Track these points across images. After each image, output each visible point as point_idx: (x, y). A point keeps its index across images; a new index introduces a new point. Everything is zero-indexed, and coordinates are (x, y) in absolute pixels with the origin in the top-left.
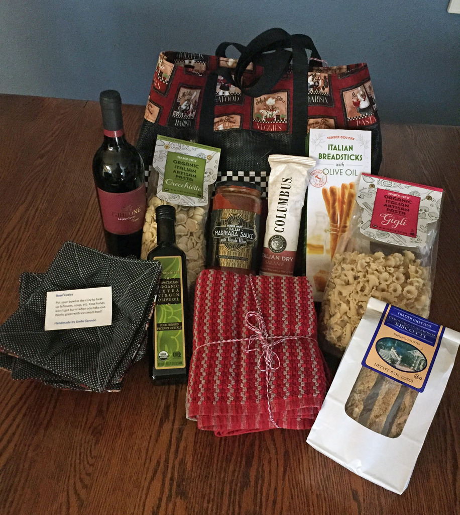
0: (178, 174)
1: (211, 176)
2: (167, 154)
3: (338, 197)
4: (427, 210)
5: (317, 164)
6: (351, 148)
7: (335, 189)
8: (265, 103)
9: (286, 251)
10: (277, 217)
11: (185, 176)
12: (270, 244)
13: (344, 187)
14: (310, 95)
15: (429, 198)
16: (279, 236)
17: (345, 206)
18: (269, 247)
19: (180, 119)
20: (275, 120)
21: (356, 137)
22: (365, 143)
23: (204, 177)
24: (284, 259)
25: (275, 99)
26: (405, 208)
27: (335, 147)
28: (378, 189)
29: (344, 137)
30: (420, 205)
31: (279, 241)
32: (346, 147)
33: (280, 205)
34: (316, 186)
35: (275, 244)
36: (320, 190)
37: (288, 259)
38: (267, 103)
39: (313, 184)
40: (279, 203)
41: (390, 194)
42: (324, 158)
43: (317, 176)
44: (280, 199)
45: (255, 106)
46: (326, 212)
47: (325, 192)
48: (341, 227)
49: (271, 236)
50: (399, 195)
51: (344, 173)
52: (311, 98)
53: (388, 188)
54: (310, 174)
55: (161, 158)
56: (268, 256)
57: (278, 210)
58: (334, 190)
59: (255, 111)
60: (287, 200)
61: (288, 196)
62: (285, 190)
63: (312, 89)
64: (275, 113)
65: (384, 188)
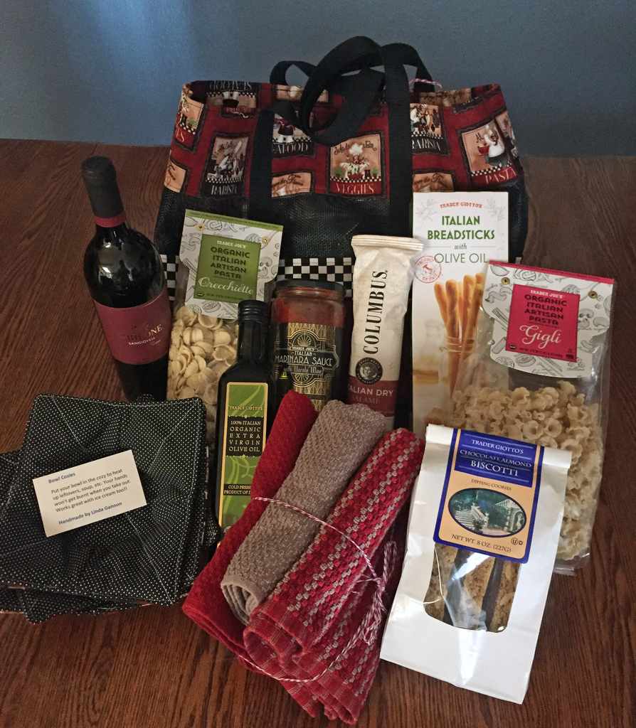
0: (219, 270)
1: (269, 268)
2: (201, 238)
3: (458, 298)
4: (591, 315)
5: (426, 247)
6: (477, 220)
7: (454, 284)
8: (348, 152)
9: (383, 382)
10: (367, 330)
11: (230, 271)
12: (357, 371)
13: (467, 281)
14: (415, 139)
15: (593, 294)
16: (370, 359)
17: (469, 310)
18: (357, 376)
19: (218, 185)
20: (364, 177)
21: (485, 204)
22: (498, 212)
23: (258, 270)
24: (379, 393)
25: (362, 146)
26: (556, 313)
27: (453, 219)
28: (515, 286)
29: (466, 204)
30: (580, 308)
31: (370, 366)
32: (469, 219)
33: (370, 313)
34: (424, 281)
35: (365, 371)
36: (431, 287)
37: (385, 393)
38: (351, 151)
39: (421, 278)
40: (369, 310)
41: (533, 292)
42: (436, 237)
43: (425, 266)
44: (370, 304)
45: (333, 157)
46: (441, 320)
47: (438, 289)
48: (465, 342)
49: (360, 359)
50: (547, 294)
51: (466, 259)
52: (416, 143)
53: (530, 283)
54: (415, 263)
55: (192, 244)
56: (356, 390)
57: (368, 321)
58: (453, 287)
59: (333, 164)
60: (381, 305)
61: (382, 298)
62: (377, 290)
63: (417, 129)
64: (363, 166)
65: (524, 283)
